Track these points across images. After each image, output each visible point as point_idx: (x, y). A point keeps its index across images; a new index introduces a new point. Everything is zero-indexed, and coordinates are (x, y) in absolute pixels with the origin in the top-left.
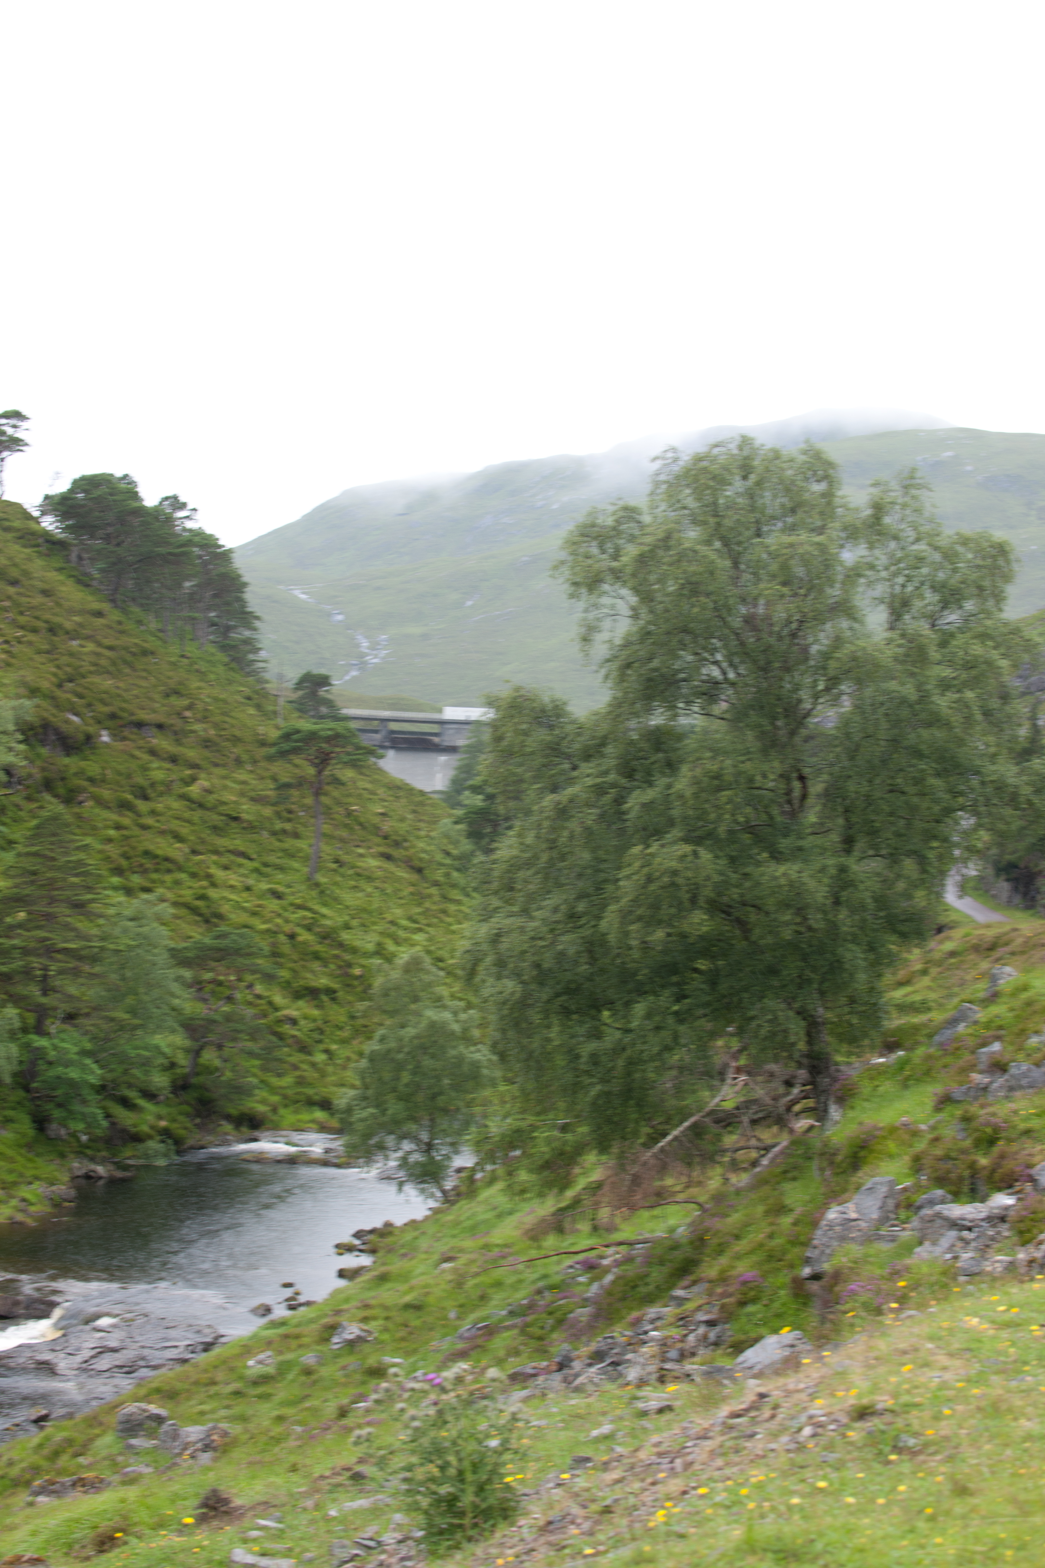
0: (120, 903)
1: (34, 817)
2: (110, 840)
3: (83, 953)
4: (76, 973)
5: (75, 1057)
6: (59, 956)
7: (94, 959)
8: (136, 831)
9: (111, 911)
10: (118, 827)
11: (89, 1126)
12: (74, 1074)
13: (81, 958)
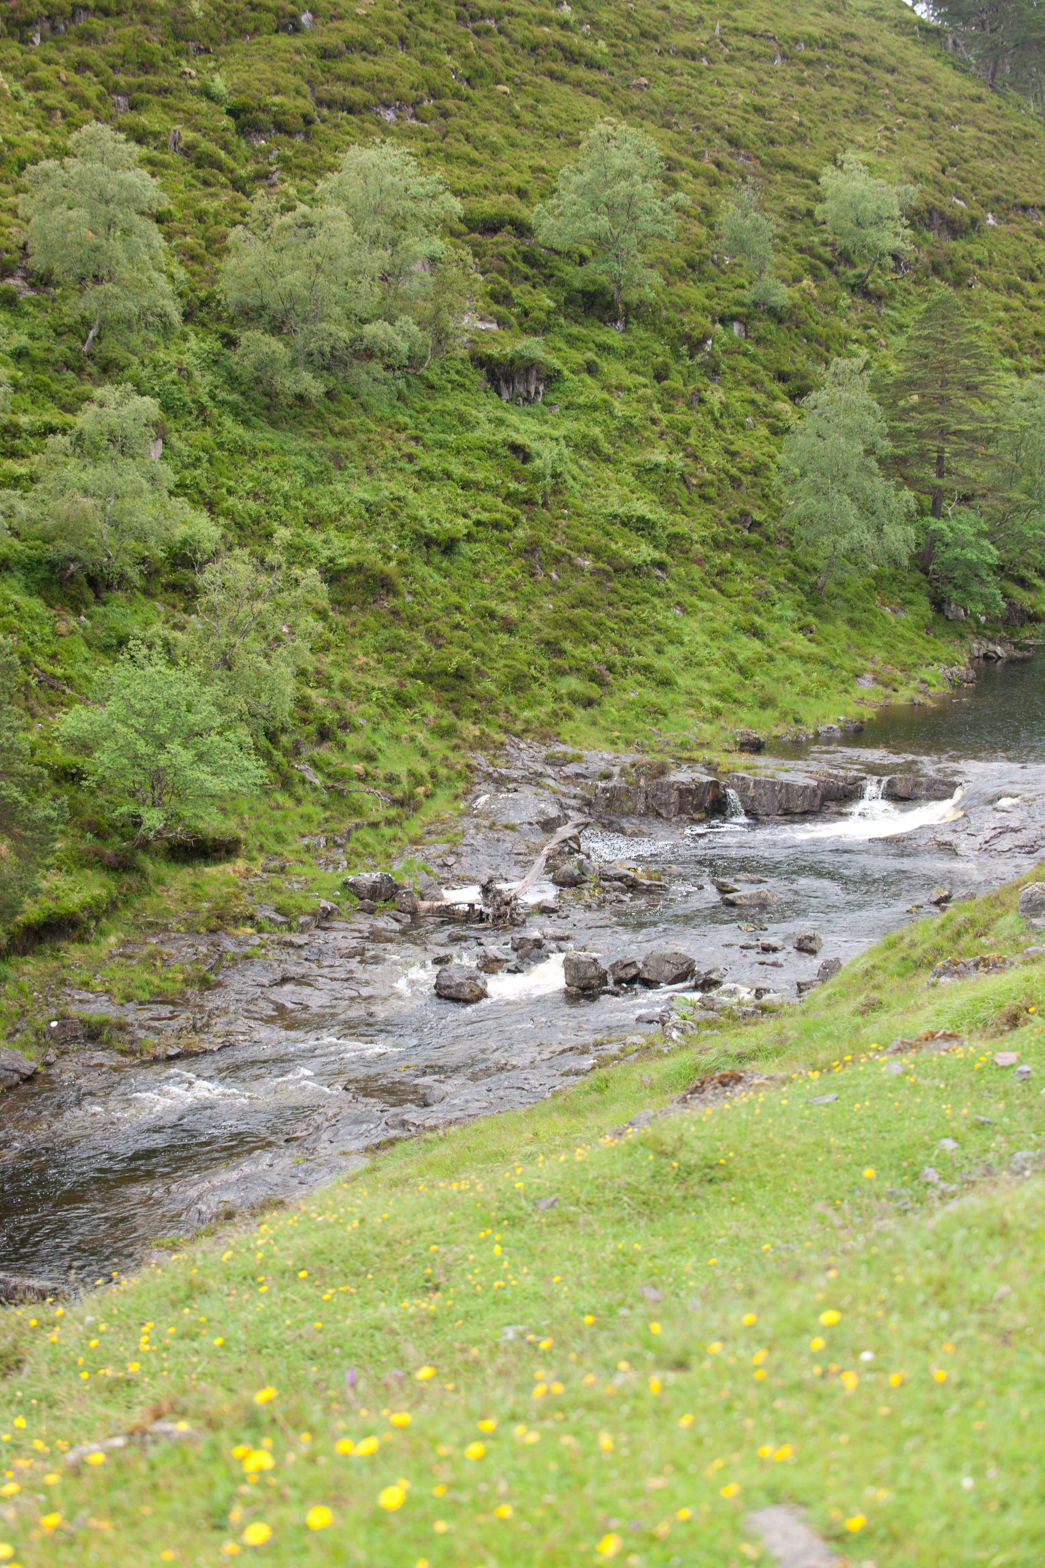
0: (1012, 384)
1: (926, 300)
2: (1000, 322)
3: (978, 434)
4: (970, 454)
5: (973, 539)
6: (954, 438)
7: (989, 440)
8: (1026, 312)
9: (1004, 393)
10: (1007, 309)
11: (987, 606)
12: (971, 555)
13: (975, 440)
